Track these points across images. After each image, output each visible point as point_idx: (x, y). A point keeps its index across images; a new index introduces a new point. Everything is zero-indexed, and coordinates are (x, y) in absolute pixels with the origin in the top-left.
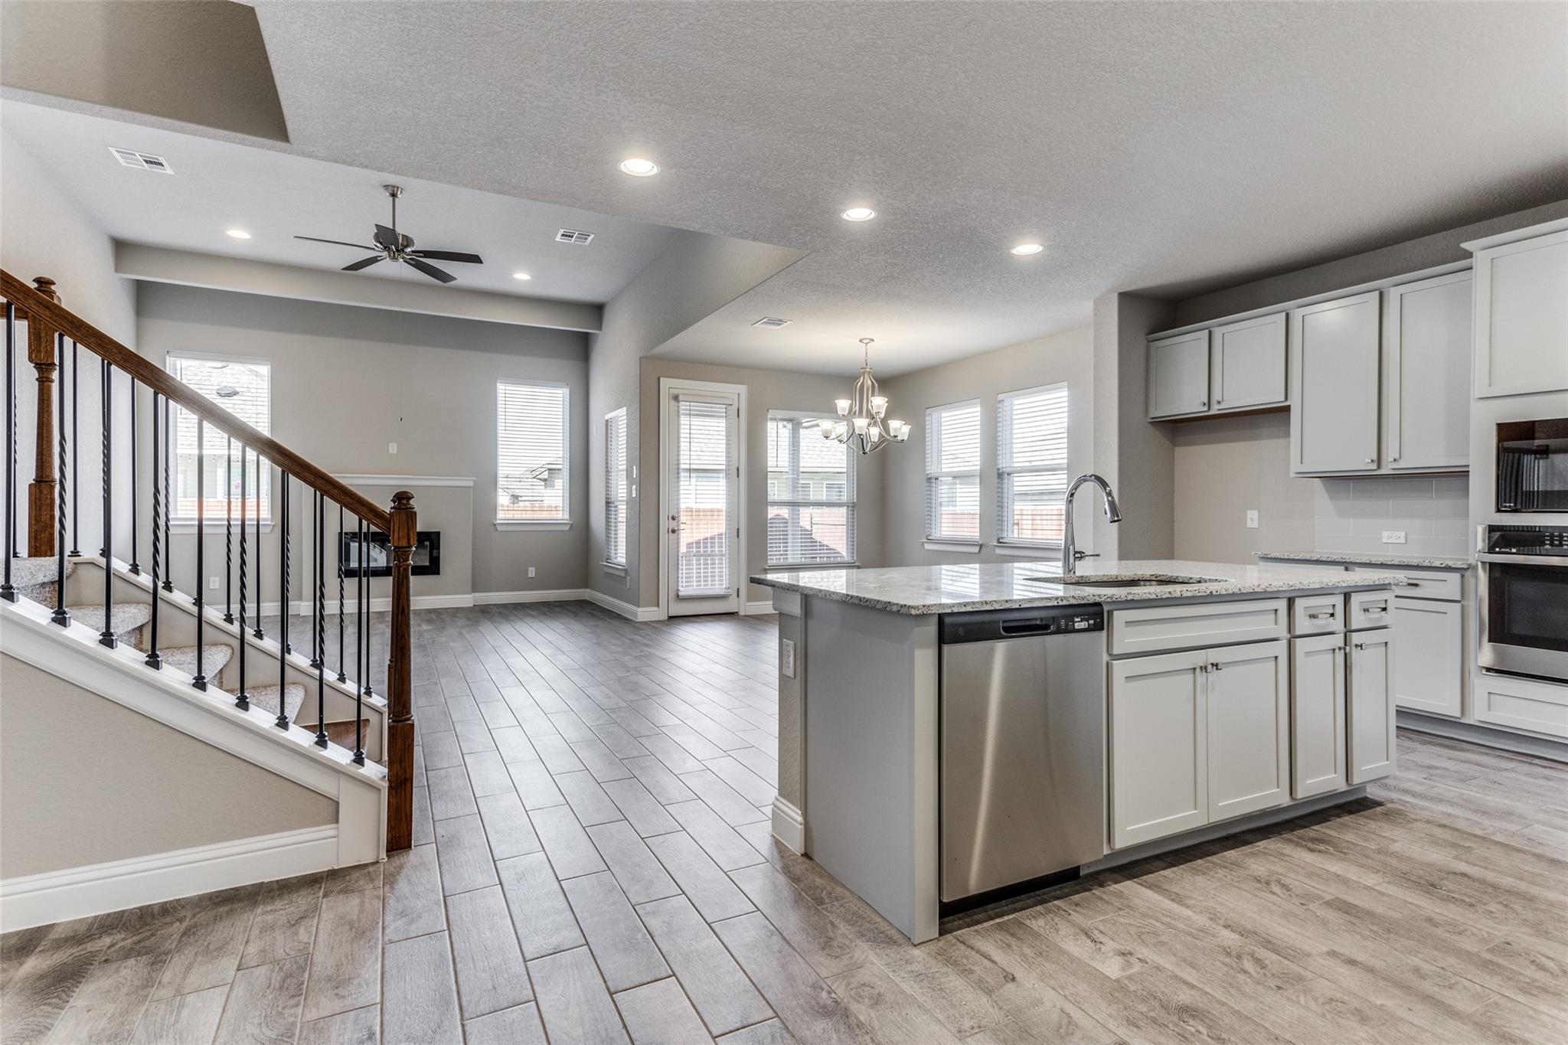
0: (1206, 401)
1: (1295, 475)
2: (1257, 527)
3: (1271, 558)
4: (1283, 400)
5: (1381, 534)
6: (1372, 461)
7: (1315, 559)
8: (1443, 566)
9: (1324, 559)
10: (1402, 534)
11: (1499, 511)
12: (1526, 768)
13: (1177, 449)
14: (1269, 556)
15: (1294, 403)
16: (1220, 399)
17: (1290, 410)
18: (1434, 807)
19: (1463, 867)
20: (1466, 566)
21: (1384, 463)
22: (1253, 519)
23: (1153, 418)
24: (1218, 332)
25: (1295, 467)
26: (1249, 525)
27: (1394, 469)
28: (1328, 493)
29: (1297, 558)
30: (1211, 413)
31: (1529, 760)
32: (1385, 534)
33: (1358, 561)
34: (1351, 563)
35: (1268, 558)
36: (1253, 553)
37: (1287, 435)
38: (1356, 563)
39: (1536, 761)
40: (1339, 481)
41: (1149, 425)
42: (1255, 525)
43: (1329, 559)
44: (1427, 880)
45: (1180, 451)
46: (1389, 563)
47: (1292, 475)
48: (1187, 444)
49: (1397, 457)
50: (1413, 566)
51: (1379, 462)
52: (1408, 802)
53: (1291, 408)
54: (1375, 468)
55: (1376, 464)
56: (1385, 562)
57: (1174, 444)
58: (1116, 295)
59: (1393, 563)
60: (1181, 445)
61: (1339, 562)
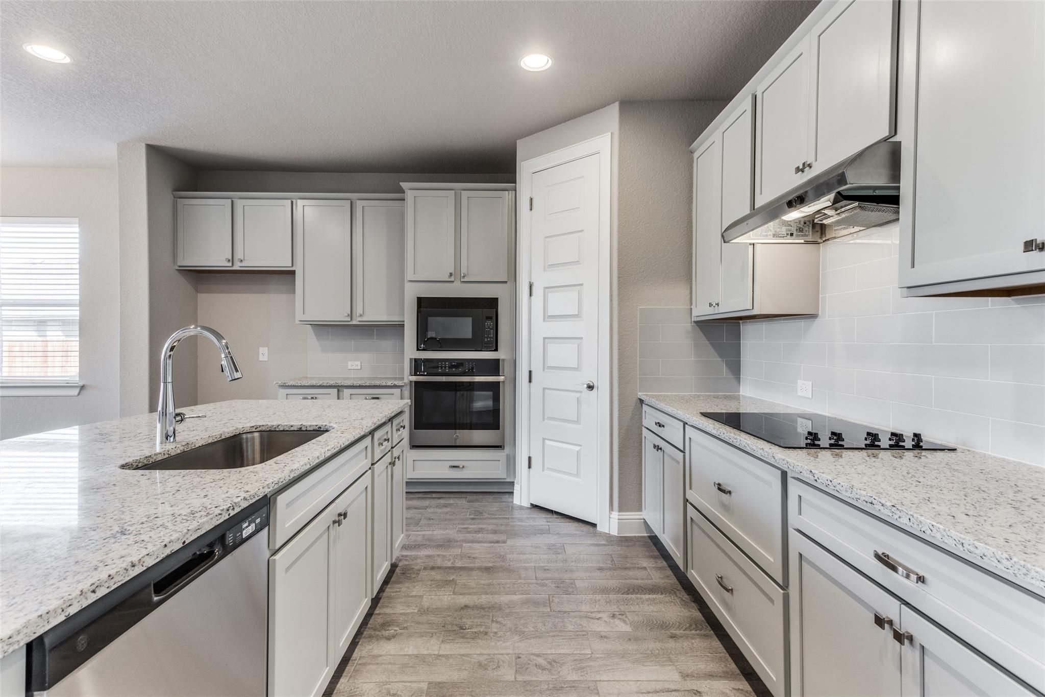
0: (230, 258)
1: (299, 323)
2: (267, 360)
3: (289, 386)
4: (291, 265)
5: (347, 363)
6: (348, 315)
7: (319, 385)
8: (393, 385)
9: (325, 385)
10: (359, 363)
11: (418, 350)
12: (434, 502)
13: (199, 294)
14: (287, 385)
15: (298, 269)
16: (242, 258)
17: (295, 274)
18: (419, 553)
19: (463, 600)
20: (403, 384)
21: (354, 317)
22: (264, 354)
23: (180, 266)
24: (239, 204)
25: (299, 316)
26: (261, 358)
27: (360, 321)
28: (316, 335)
29: (307, 384)
30: (234, 268)
31: (430, 496)
32: (350, 363)
33: (346, 385)
34: (342, 386)
35: (287, 386)
36: (275, 383)
37: (293, 291)
38: (345, 386)
39: (434, 495)
40: (323, 328)
41: (176, 272)
42: (265, 358)
43: (328, 385)
44: (456, 625)
45: (203, 298)
46: (364, 385)
47: (297, 322)
48: (208, 292)
49: (362, 313)
50: (377, 386)
51: (351, 315)
52: (407, 556)
53: (296, 273)
54: (350, 320)
55: (350, 317)
56: (361, 384)
57: (197, 291)
58: (144, 145)
59: (366, 384)
60: (202, 292)
61: (334, 386)
